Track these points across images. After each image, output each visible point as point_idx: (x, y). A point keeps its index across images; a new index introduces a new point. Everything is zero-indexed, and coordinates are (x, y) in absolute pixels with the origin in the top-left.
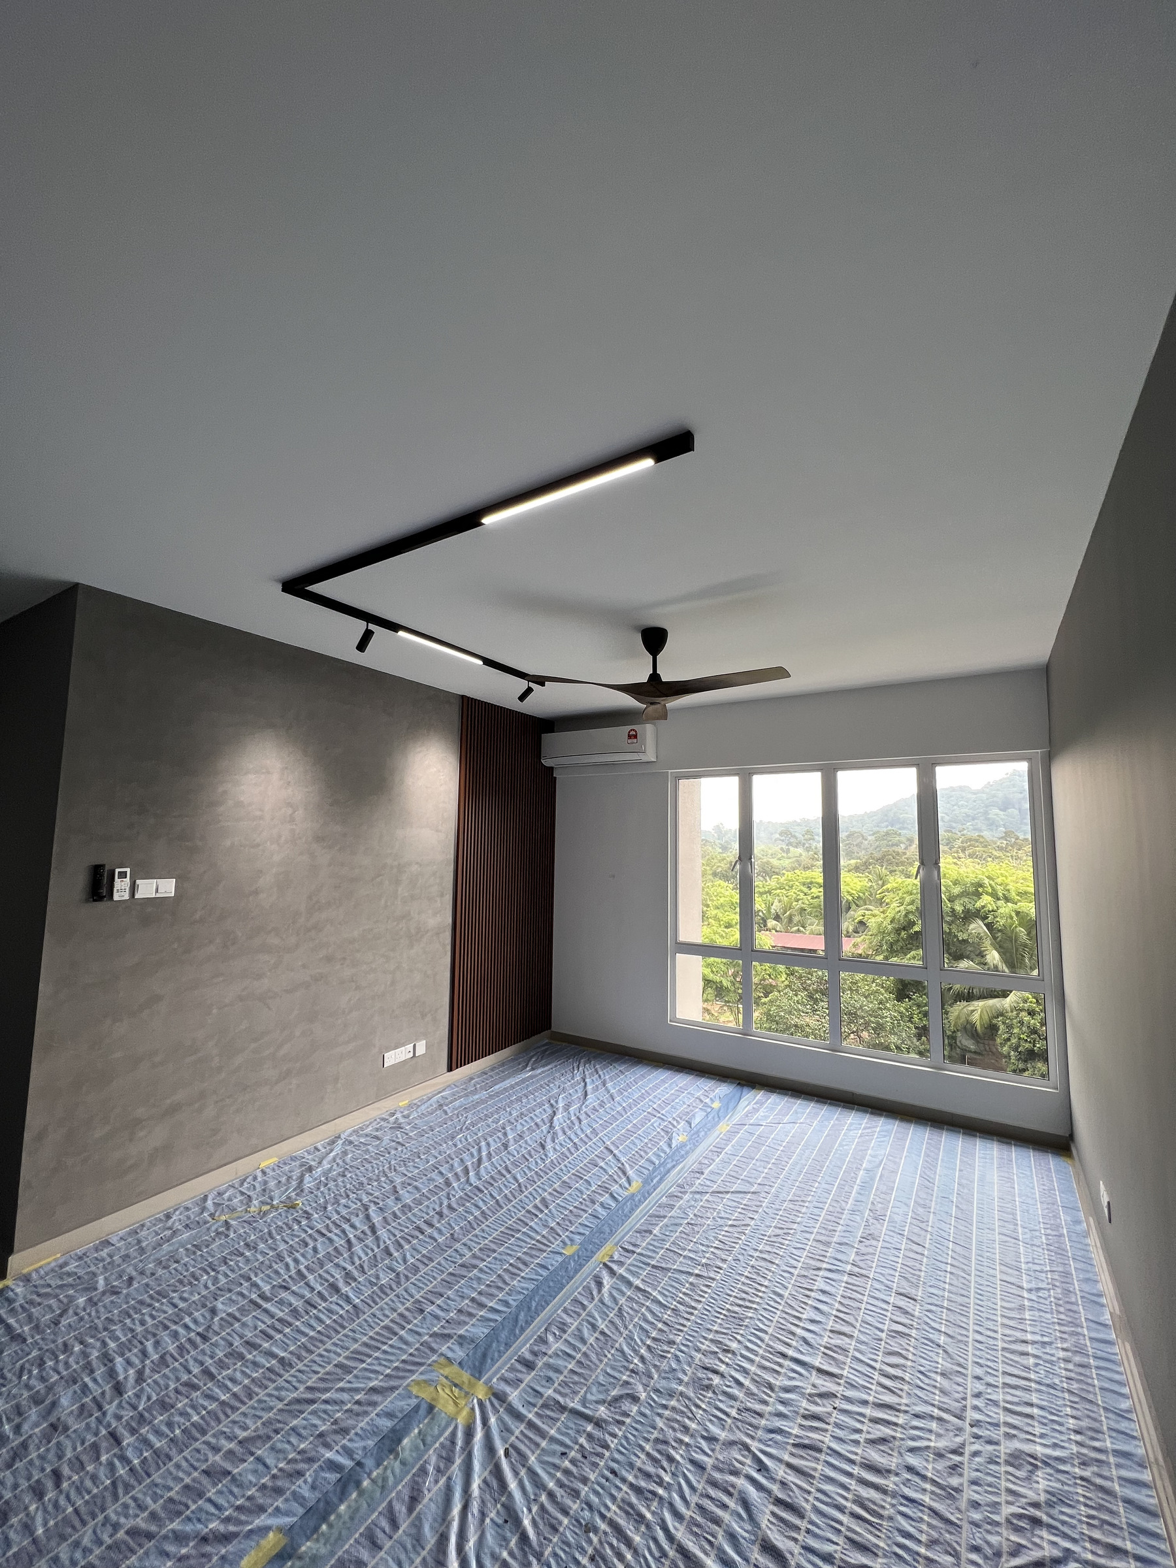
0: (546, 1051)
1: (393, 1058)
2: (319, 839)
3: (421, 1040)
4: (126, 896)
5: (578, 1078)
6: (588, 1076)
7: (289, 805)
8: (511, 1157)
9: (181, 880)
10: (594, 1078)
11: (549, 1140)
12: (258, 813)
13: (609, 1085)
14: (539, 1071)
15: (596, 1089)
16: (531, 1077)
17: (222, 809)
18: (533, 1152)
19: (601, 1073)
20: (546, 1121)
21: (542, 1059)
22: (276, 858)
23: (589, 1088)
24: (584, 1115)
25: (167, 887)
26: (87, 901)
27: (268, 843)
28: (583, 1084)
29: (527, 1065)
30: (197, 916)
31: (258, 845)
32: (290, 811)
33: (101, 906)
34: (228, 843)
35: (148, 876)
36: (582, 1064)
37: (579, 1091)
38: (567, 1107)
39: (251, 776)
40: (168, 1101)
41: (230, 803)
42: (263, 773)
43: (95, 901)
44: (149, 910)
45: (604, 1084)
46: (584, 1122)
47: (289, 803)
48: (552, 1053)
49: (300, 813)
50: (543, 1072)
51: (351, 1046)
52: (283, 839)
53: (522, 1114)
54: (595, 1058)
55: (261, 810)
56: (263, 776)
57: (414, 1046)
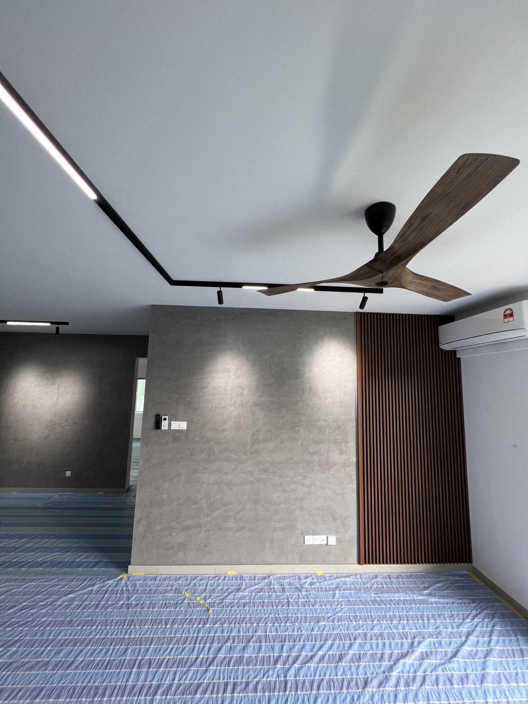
0: (457, 582)
1: (310, 540)
2: (257, 404)
3: (333, 534)
4: (167, 428)
5: (464, 629)
6: (476, 633)
7: (240, 387)
8: (333, 673)
9: (189, 422)
10: (481, 640)
11: (375, 682)
12: (224, 392)
13: (491, 660)
14: (433, 600)
15: (473, 655)
16: (421, 602)
17: (207, 390)
18: (353, 683)
19: (494, 638)
20: (394, 658)
21: (446, 589)
22: (234, 414)
23: (466, 648)
24: (434, 678)
25: (182, 425)
26: (154, 429)
27: (229, 406)
28: (464, 639)
29: (428, 587)
30: (197, 440)
31: (224, 407)
32: (240, 391)
33: (159, 431)
34: (210, 405)
35: (176, 420)
36: (482, 616)
37: (453, 645)
38: (423, 657)
39: (221, 375)
40: (185, 523)
41: (210, 387)
42: (226, 372)
43: (156, 429)
44: (177, 434)
45: (488, 654)
46: (427, 687)
47: (240, 386)
48: (462, 588)
49: (246, 392)
50: (436, 603)
51: (281, 524)
52: (237, 404)
53: (381, 634)
54: (503, 616)
55: (225, 390)
56: (226, 374)
57: (327, 537)
